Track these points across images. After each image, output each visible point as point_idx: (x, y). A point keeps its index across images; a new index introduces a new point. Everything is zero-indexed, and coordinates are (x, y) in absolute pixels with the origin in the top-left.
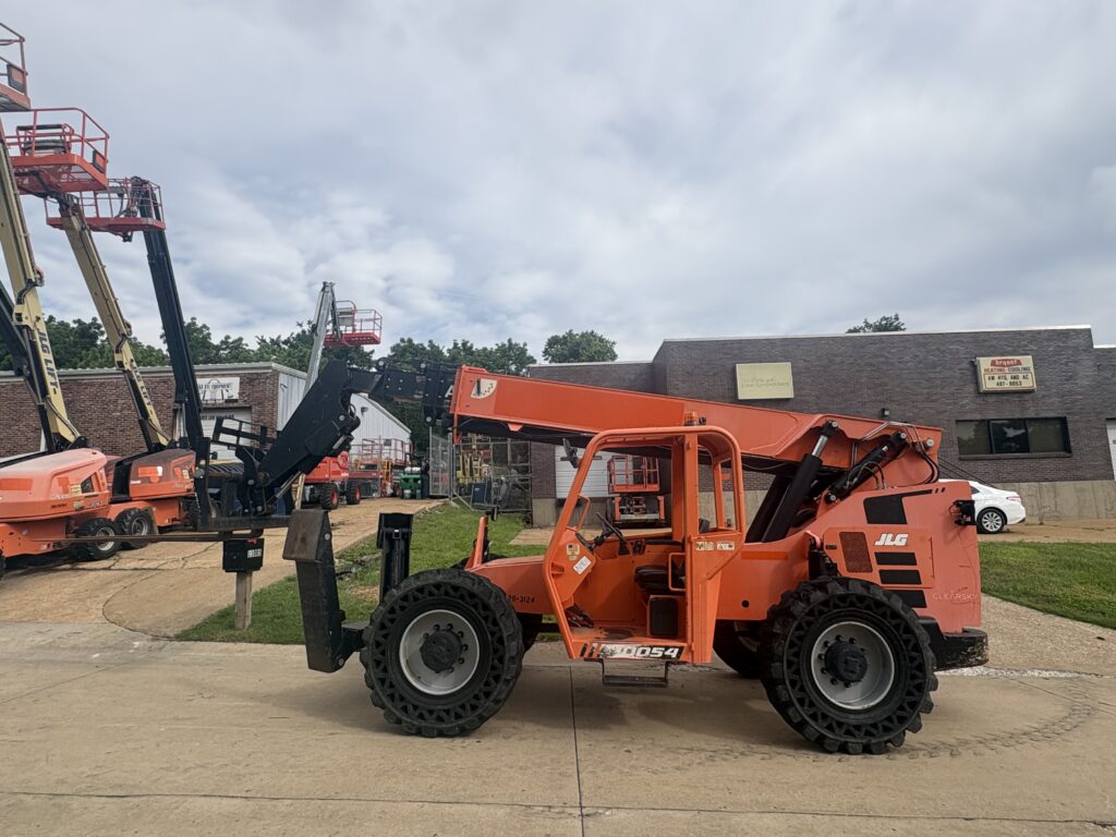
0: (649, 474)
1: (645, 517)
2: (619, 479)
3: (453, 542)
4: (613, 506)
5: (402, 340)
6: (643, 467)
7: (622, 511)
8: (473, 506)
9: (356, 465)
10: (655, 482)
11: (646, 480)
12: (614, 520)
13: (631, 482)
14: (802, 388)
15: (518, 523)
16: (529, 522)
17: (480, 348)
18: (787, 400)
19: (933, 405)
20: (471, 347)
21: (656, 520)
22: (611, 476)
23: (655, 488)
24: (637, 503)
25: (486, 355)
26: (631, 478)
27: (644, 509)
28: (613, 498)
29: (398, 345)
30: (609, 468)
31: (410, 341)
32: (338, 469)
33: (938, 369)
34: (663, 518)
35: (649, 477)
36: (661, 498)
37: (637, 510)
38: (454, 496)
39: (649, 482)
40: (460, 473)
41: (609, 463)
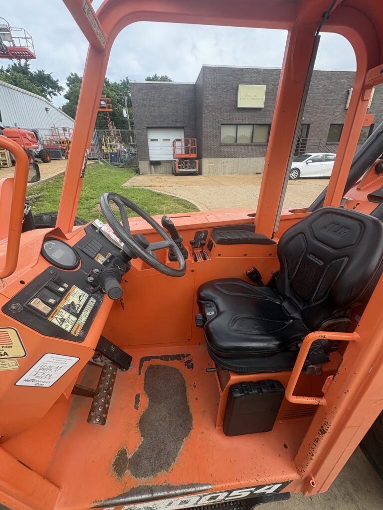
0: (192, 149)
1: (190, 170)
2: (178, 152)
3: (89, 185)
4: (175, 164)
5: (72, 74)
6: (189, 145)
7: (179, 167)
8: (111, 164)
9: (51, 142)
10: (195, 153)
11: (190, 152)
12: (176, 172)
13: (184, 153)
14: (268, 103)
15: (132, 173)
16: (138, 172)
17: (113, 82)
18: (260, 109)
19: (324, 115)
20: (108, 81)
21: (195, 172)
22: (174, 149)
23: (195, 156)
24: (186, 164)
25: (116, 87)
26: (183, 151)
27: (190, 166)
28: (175, 161)
29: (70, 77)
30: (173, 145)
31: (76, 75)
32: (28, 142)
33: (332, 94)
34: (198, 171)
35: (192, 150)
36: (197, 161)
37: (186, 167)
38: (101, 159)
39: (192, 153)
40: (104, 147)
41: (174, 142)
